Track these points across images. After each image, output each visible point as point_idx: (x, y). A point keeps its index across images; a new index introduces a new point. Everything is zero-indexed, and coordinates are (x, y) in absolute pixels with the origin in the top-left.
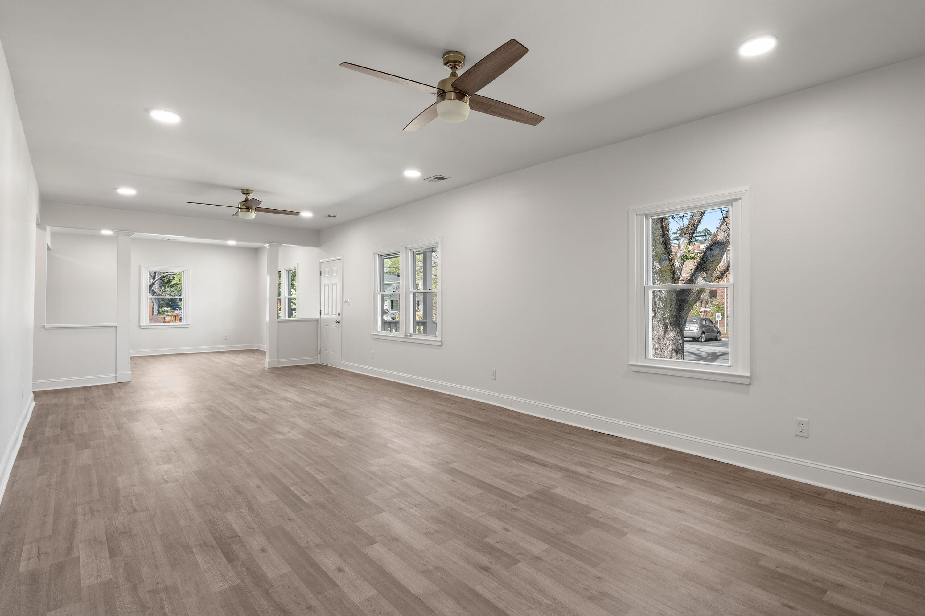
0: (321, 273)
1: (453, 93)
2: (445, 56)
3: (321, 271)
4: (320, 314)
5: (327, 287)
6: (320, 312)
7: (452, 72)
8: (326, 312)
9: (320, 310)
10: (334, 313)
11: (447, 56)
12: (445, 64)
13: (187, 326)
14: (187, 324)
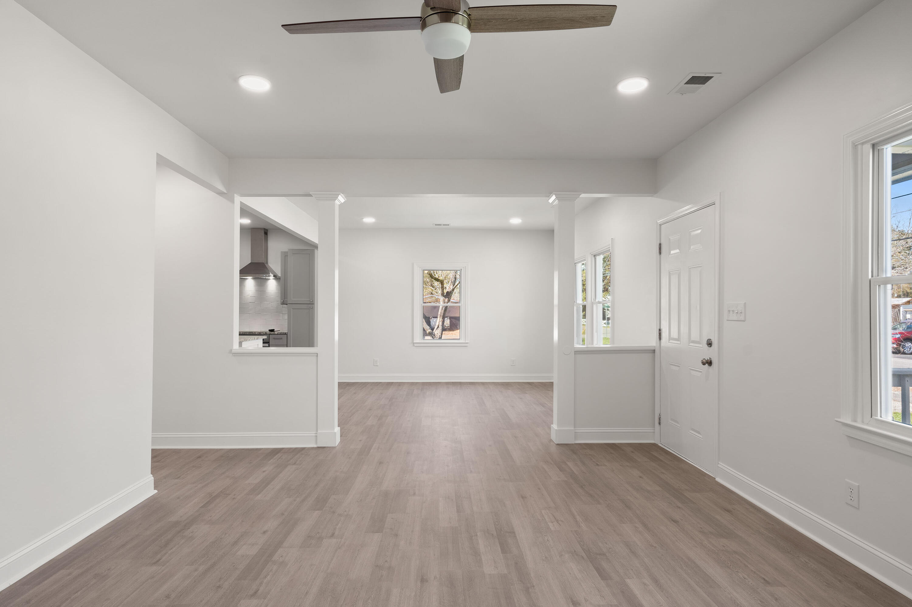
0: (660, 249)
3: (660, 244)
4: (660, 339)
5: (674, 279)
6: (658, 334)
8: (675, 334)
9: (660, 330)
10: (695, 336)
13: (466, 345)
14: (465, 341)
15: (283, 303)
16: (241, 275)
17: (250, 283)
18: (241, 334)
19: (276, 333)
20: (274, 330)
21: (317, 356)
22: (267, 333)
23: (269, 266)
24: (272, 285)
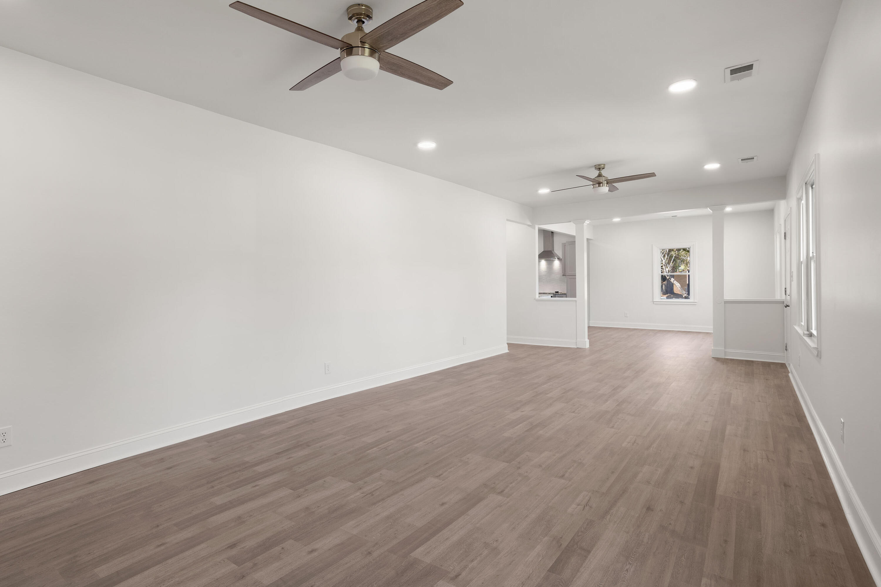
0: (785, 236)
1: (360, 48)
2: (349, 10)
3: (785, 233)
4: (786, 294)
7: (358, 27)
11: (350, 10)
12: (350, 18)
13: (695, 304)
14: (694, 301)
15: (564, 275)
16: (539, 259)
17: (543, 263)
18: (540, 293)
19: (559, 293)
20: (558, 292)
21: (576, 302)
22: (554, 294)
23: (555, 252)
24: (557, 264)
